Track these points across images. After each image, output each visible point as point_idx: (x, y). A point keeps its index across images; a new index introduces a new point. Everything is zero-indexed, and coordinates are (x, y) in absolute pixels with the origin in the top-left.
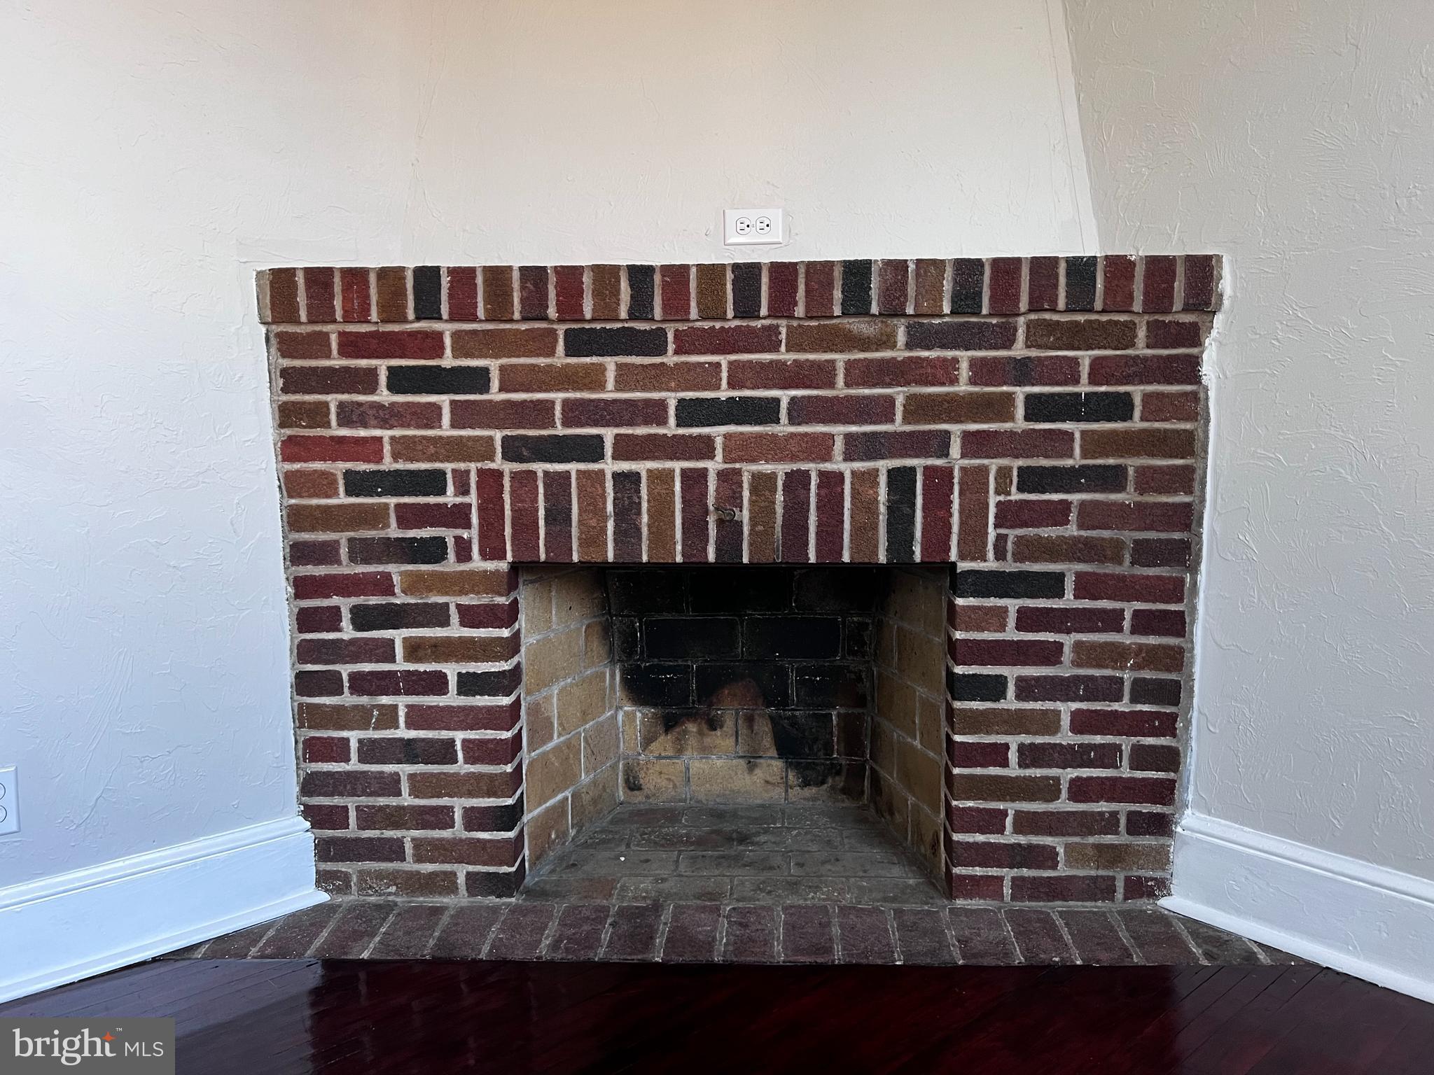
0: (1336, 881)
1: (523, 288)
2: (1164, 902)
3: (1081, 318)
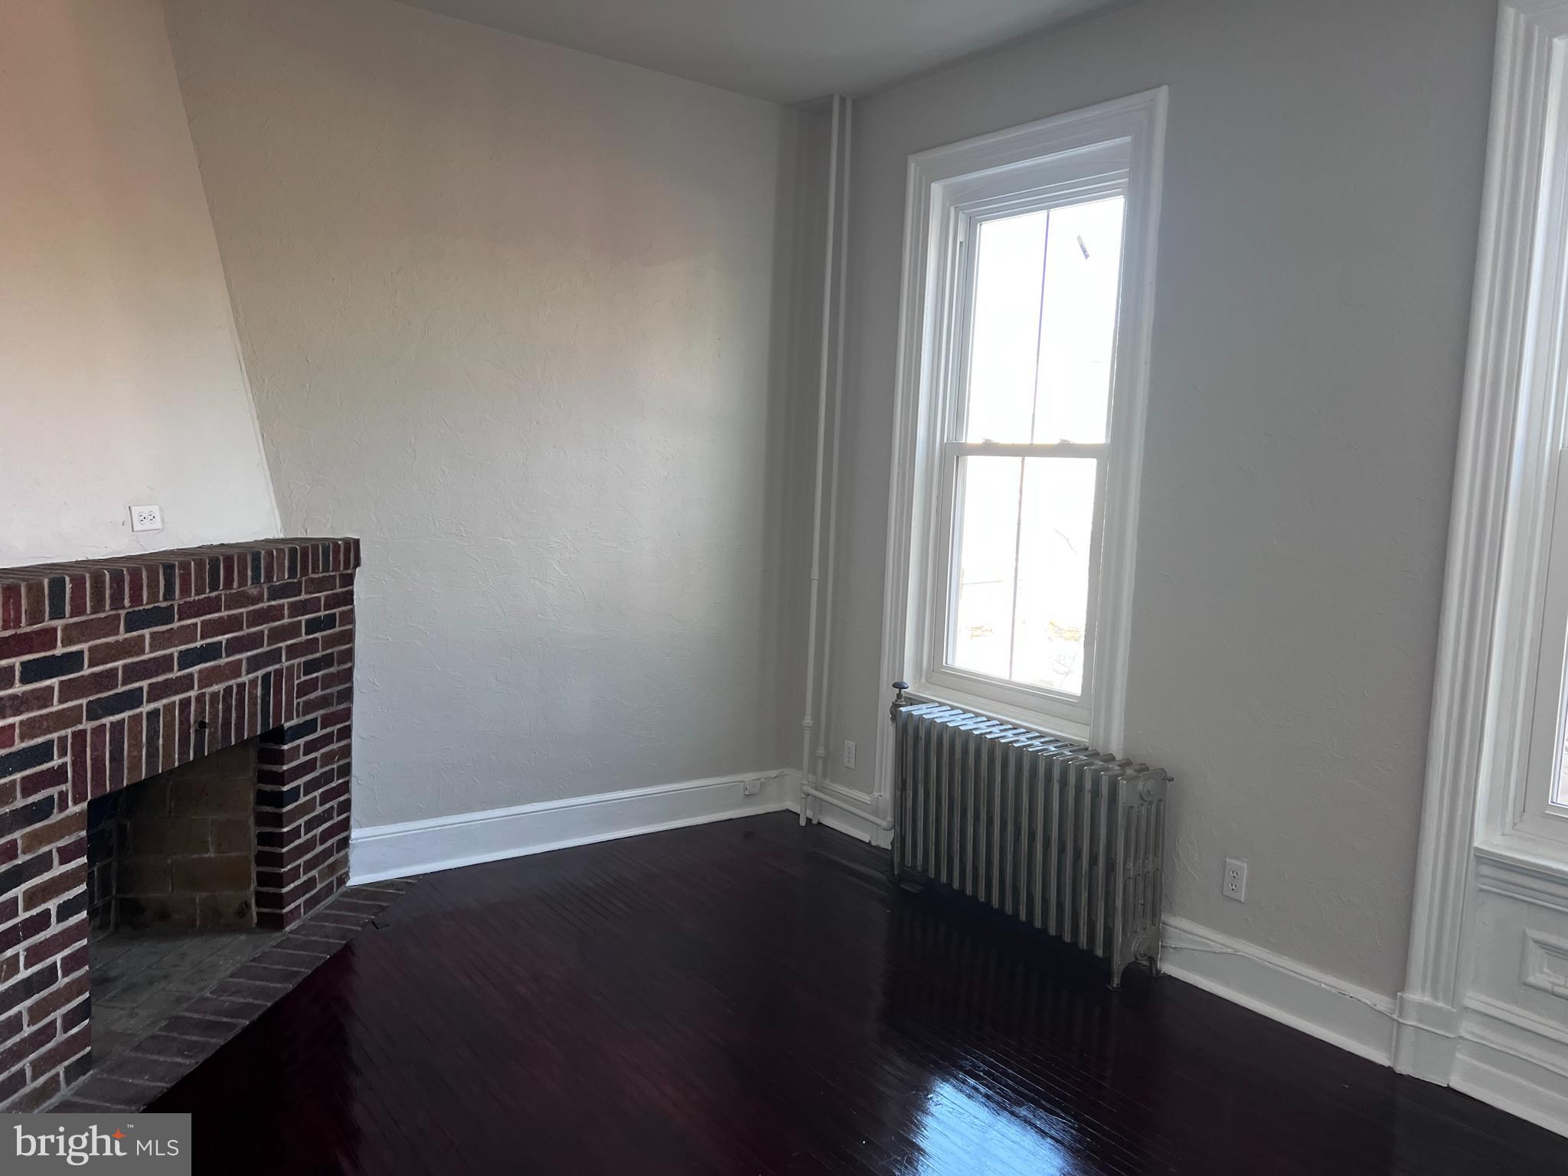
0: (428, 832)
1: (111, 587)
2: (350, 883)
3: (327, 574)
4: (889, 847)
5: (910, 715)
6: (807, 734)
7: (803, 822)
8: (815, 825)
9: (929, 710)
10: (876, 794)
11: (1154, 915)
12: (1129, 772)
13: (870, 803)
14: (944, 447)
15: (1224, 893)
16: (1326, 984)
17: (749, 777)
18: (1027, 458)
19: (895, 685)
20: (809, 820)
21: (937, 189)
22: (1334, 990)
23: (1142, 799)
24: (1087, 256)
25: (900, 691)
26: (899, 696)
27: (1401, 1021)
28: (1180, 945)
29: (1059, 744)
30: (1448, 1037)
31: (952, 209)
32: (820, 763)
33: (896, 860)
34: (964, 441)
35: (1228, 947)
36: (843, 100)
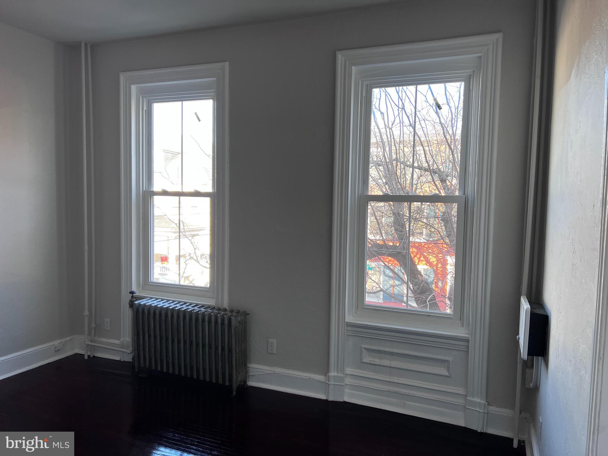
4: (131, 360)
5: (140, 304)
6: (86, 319)
7: (86, 358)
8: (92, 358)
9: (147, 301)
10: (122, 339)
11: (245, 365)
12: (234, 314)
13: (119, 344)
14: (144, 192)
15: (268, 352)
16: (304, 376)
17: (56, 343)
18: (181, 197)
19: (130, 293)
20: (89, 356)
21: (134, 88)
22: (307, 378)
23: (240, 323)
24: (200, 121)
25: (133, 295)
26: (132, 297)
27: (329, 383)
28: (254, 374)
29: (205, 307)
30: (342, 385)
31: (141, 96)
32: (93, 331)
33: (136, 365)
34: (152, 190)
35: (271, 371)
36: (86, 45)
